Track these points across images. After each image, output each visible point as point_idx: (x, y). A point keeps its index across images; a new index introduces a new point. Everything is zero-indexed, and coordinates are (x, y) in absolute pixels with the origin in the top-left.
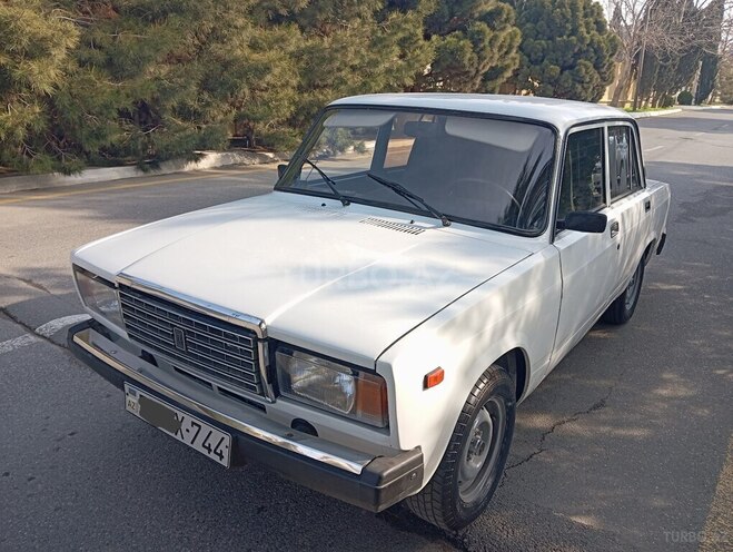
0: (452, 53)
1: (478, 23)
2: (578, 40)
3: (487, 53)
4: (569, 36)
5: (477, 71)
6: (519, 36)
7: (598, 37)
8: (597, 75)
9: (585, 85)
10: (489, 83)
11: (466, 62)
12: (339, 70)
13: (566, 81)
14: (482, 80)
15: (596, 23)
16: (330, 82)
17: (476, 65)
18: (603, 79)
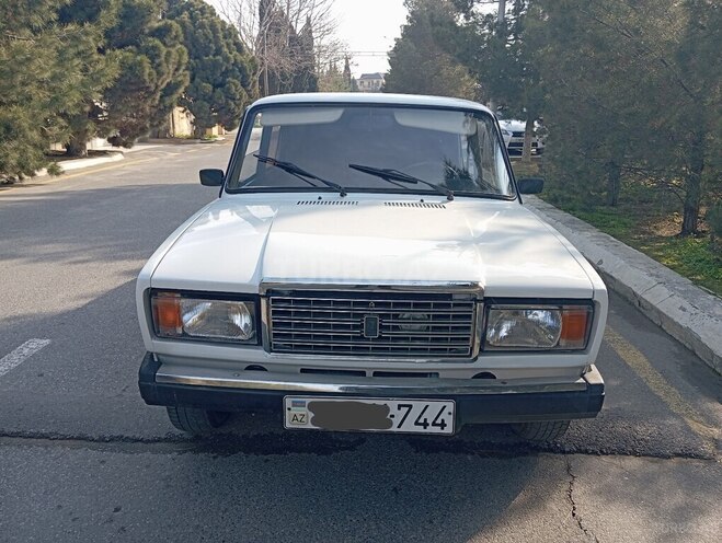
0: (131, 68)
1: (151, 39)
2: (224, 60)
3: (164, 68)
4: (214, 56)
5: (157, 87)
6: (186, 53)
7: (239, 58)
8: (245, 93)
9: (237, 102)
10: (166, 98)
11: (146, 78)
12: (24, 84)
13: (220, 98)
14: (161, 97)
15: (235, 44)
16: (14, 97)
17: (155, 81)
18: (250, 96)
